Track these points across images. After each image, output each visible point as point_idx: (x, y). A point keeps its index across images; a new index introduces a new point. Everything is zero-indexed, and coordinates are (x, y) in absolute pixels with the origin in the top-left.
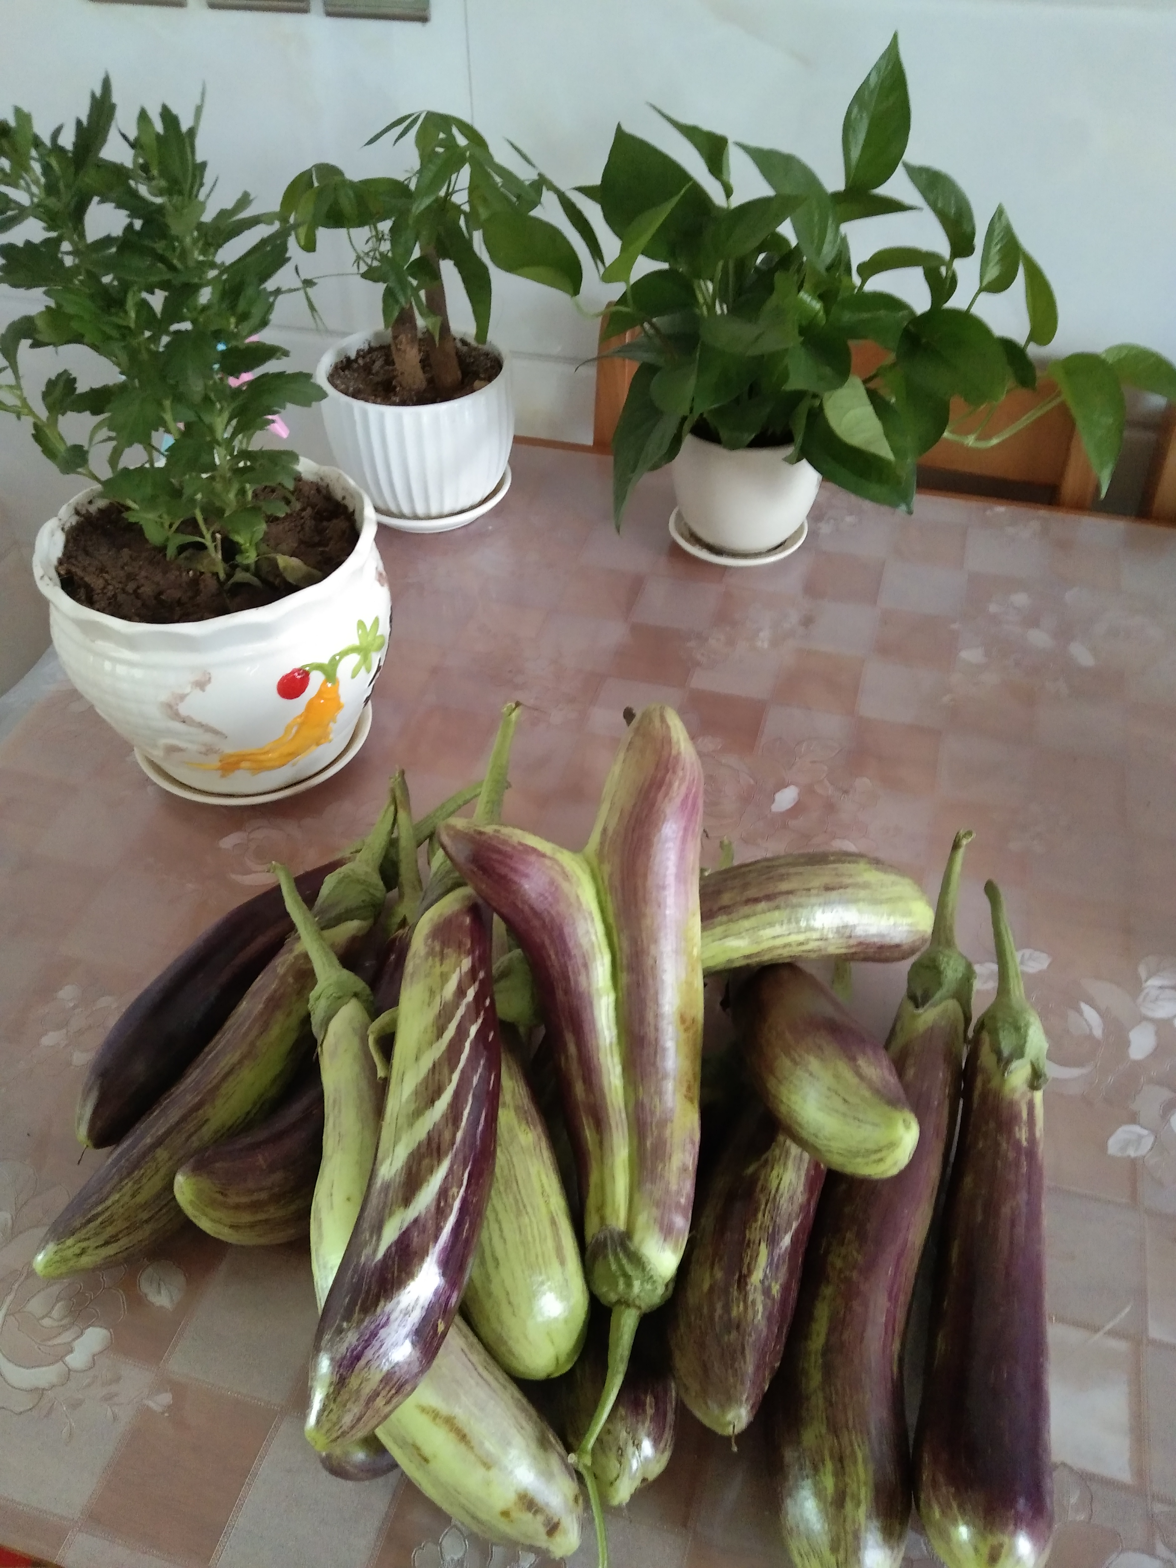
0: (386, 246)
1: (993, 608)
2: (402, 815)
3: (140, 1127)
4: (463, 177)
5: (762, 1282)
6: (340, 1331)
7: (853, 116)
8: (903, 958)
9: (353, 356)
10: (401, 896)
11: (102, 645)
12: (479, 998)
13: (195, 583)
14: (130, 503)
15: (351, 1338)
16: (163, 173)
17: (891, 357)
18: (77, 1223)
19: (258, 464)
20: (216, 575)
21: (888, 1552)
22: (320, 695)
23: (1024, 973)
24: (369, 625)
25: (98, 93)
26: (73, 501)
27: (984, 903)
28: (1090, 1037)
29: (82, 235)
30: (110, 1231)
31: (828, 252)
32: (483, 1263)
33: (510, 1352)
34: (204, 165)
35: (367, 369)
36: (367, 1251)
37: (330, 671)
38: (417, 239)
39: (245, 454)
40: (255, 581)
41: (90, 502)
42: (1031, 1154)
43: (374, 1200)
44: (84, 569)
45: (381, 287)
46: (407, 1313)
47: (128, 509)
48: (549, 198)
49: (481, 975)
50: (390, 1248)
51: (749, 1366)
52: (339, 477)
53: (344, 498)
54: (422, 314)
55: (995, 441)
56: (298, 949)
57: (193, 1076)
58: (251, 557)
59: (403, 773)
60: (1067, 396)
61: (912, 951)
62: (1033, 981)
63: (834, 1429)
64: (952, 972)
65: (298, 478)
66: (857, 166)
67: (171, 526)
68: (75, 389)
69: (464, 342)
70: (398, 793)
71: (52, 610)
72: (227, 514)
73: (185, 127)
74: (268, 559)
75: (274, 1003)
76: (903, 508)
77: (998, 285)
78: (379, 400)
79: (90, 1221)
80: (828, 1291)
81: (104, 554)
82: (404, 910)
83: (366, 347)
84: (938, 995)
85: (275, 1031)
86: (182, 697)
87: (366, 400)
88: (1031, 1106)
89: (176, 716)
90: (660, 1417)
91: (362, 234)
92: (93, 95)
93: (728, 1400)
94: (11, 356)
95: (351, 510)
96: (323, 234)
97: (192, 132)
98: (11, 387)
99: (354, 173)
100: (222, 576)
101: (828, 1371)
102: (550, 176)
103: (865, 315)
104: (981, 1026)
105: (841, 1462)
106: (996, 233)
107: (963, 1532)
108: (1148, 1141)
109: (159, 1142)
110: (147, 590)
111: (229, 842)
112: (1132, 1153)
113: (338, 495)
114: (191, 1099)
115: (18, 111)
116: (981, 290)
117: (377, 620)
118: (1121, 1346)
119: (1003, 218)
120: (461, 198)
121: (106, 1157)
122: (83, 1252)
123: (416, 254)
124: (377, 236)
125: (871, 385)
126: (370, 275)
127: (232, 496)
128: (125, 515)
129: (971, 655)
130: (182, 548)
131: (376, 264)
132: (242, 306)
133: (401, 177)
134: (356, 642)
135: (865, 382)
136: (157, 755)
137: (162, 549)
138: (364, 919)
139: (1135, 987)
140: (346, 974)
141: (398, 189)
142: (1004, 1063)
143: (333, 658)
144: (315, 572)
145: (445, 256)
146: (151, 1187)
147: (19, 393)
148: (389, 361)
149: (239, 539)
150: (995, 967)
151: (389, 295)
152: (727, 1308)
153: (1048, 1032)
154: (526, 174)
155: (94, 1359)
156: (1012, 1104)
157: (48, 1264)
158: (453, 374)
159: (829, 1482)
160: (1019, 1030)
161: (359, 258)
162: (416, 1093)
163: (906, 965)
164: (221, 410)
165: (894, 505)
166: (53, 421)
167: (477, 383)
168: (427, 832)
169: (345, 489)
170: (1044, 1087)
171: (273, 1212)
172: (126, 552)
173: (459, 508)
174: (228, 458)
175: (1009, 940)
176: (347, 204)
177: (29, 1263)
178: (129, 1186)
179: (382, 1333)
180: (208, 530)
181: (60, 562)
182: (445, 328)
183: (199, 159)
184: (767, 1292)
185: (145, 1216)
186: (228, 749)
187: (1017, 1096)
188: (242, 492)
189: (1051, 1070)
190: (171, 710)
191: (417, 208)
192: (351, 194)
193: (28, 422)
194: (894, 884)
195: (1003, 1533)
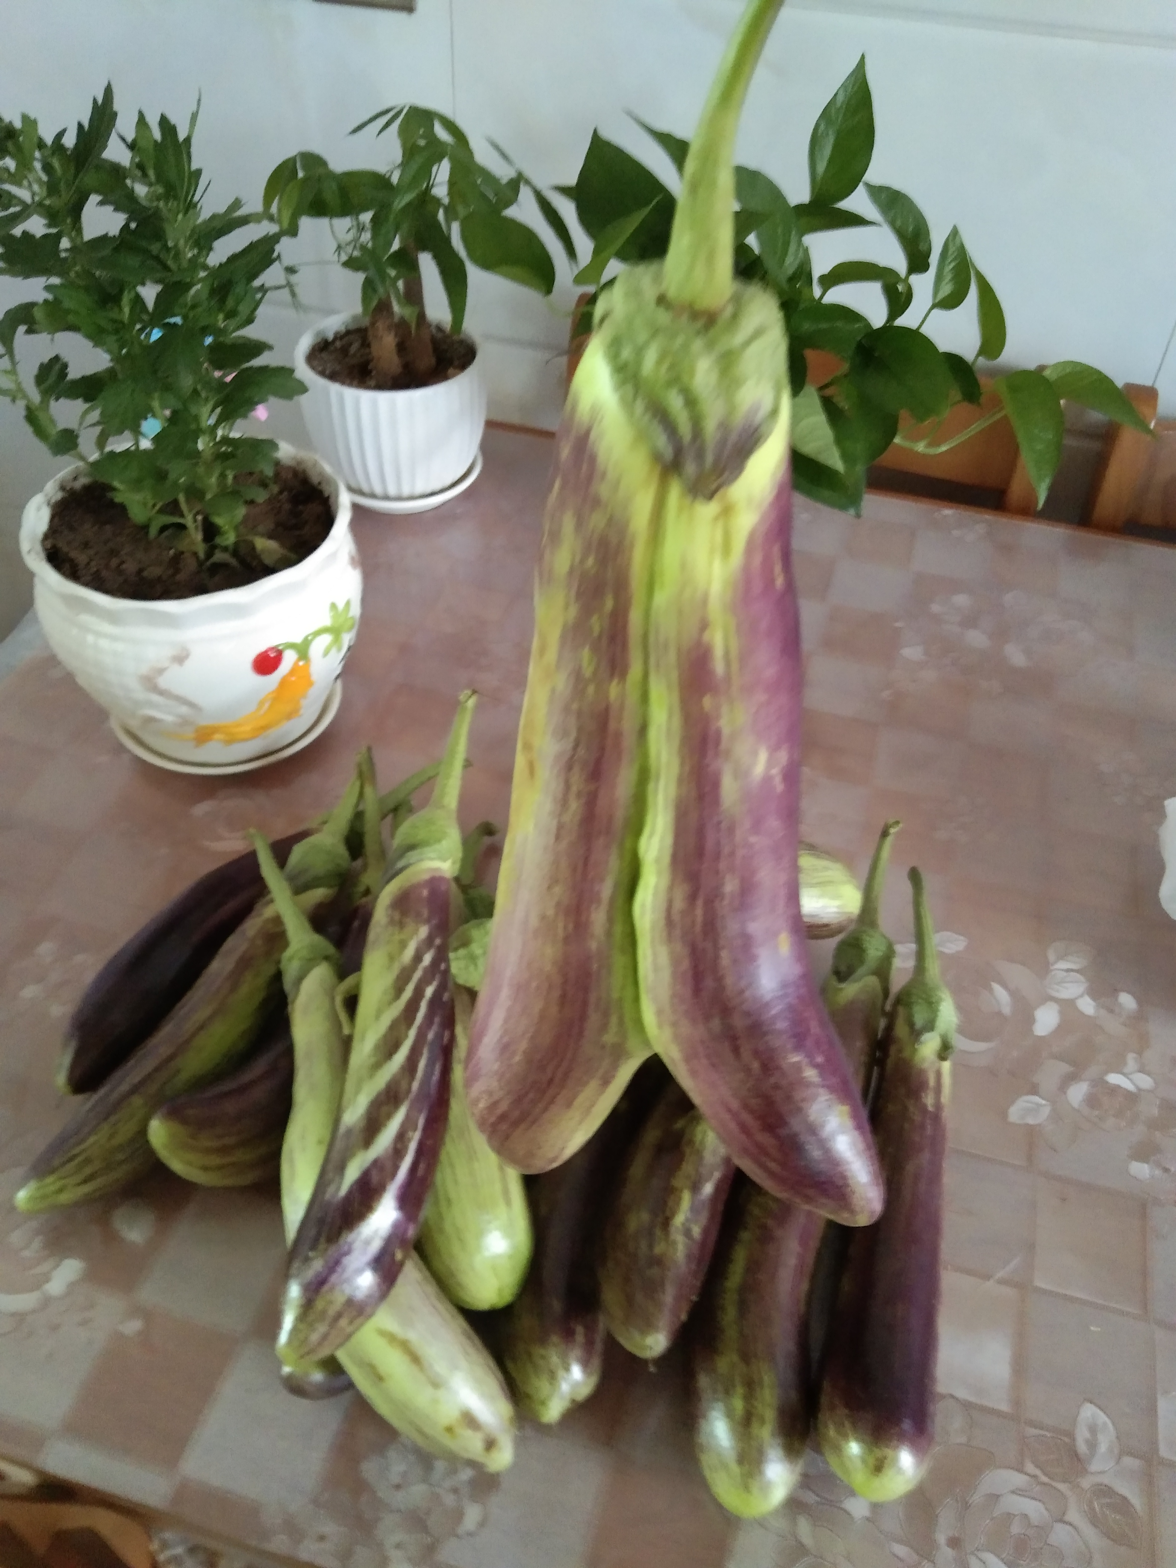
0: (366, 237)
1: (935, 608)
2: (368, 791)
3: (118, 1075)
4: (442, 172)
5: (683, 1224)
6: (307, 1260)
7: (820, 131)
8: (832, 935)
9: (330, 337)
10: (365, 867)
11: (86, 618)
12: (435, 963)
13: (176, 560)
14: (116, 484)
15: (317, 1265)
16: (160, 179)
17: (845, 367)
18: (56, 1162)
19: (240, 451)
20: (195, 554)
21: (788, 1466)
22: (293, 672)
23: (941, 954)
24: (341, 606)
25: (100, 101)
26: (60, 475)
27: (907, 887)
28: (999, 1014)
29: (79, 231)
30: (88, 1170)
31: (791, 263)
32: (437, 1203)
33: (459, 1285)
34: (199, 172)
35: (344, 351)
36: (331, 1190)
37: (303, 650)
38: (397, 230)
39: (226, 440)
40: (233, 562)
41: (75, 478)
42: (936, 1117)
43: (339, 1145)
44: (69, 543)
45: (360, 277)
46: (368, 1242)
47: (114, 489)
48: (526, 195)
49: (438, 941)
50: (352, 1187)
51: (669, 1296)
52: (315, 464)
53: (320, 483)
54: (399, 302)
55: (944, 448)
56: (268, 912)
57: (167, 1030)
58: (230, 538)
59: (369, 749)
60: (1009, 409)
61: (840, 929)
62: (949, 960)
63: (746, 1357)
64: (874, 950)
65: (277, 463)
66: (823, 178)
67: (154, 506)
68: (66, 375)
69: (439, 328)
70: (365, 768)
71: (37, 581)
72: (209, 496)
73: (182, 136)
74: (245, 541)
75: (245, 963)
76: (852, 512)
77: (951, 302)
78: (355, 382)
79: (71, 1159)
80: (745, 1236)
81: (88, 530)
82: (368, 879)
83: (343, 329)
84: (861, 971)
85: (244, 990)
86: (161, 671)
87: (343, 383)
88: (939, 1074)
89: (155, 689)
90: (589, 1344)
91: (343, 224)
92: (95, 101)
93: (648, 1326)
94: (9, 344)
95: (326, 495)
96: (306, 223)
97: (188, 140)
98: (6, 372)
99: (338, 164)
100: (202, 555)
101: (743, 1307)
102: (528, 173)
103: (824, 326)
104: (898, 1001)
105: (751, 1386)
106: (950, 252)
107: (854, 1448)
108: (1046, 1111)
109: (134, 1090)
110: (130, 567)
111: (202, 809)
112: (1031, 1121)
113: (315, 480)
114: (164, 1051)
115: (25, 118)
116: (934, 306)
117: (348, 604)
118: (1009, 1292)
119: (957, 238)
120: (441, 191)
121: (84, 1103)
122: (60, 1190)
123: (396, 245)
124: (358, 224)
125: (828, 392)
126: (351, 264)
127: (213, 480)
128: (110, 495)
129: (912, 652)
130: (163, 529)
131: (356, 253)
132: (230, 303)
133: (382, 168)
134: (327, 622)
135: (821, 389)
136: (134, 724)
137: (145, 528)
138: (331, 886)
139: (1043, 969)
140: (317, 938)
141: (380, 181)
142: (916, 1034)
143: (306, 639)
144: (293, 556)
145: (424, 248)
146: (127, 1130)
147: (14, 378)
148: (365, 344)
149: (219, 521)
150: (913, 946)
151: (368, 287)
152: (651, 1246)
153: (960, 1008)
154: (503, 172)
155: (72, 1287)
156: (922, 1072)
157: (31, 1199)
158: (426, 361)
159: (738, 1404)
160: (932, 1006)
161: (339, 247)
162: (377, 1047)
163: (831, 944)
164: (207, 400)
165: (843, 507)
166: (45, 402)
167: (451, 371)
168: (391, 806)
169: (322, 474)
170: (950, 1057)
171: (243, 1156)
172: (108, 528)
173: (429, 490)
174: (211, 445)
175: (929, 922)
176: (330, 194)
177: (11, 1199)
178: (106, 1128)
179: (346, 1260)
180: (190, 511)
181: (46, 537)
182: (421, 316)
183: (194, 166)
184: (687, 1233)
185: (120, 1156)
186: (203, 722)
187: (925, 1065)
188: (223, 476)
189: (959, 1042)
190: (150, 682)
191: (399, 203)
192: (334, 186)
193: (21, 404)
194: (826, 869)
195: (887, 1447)
